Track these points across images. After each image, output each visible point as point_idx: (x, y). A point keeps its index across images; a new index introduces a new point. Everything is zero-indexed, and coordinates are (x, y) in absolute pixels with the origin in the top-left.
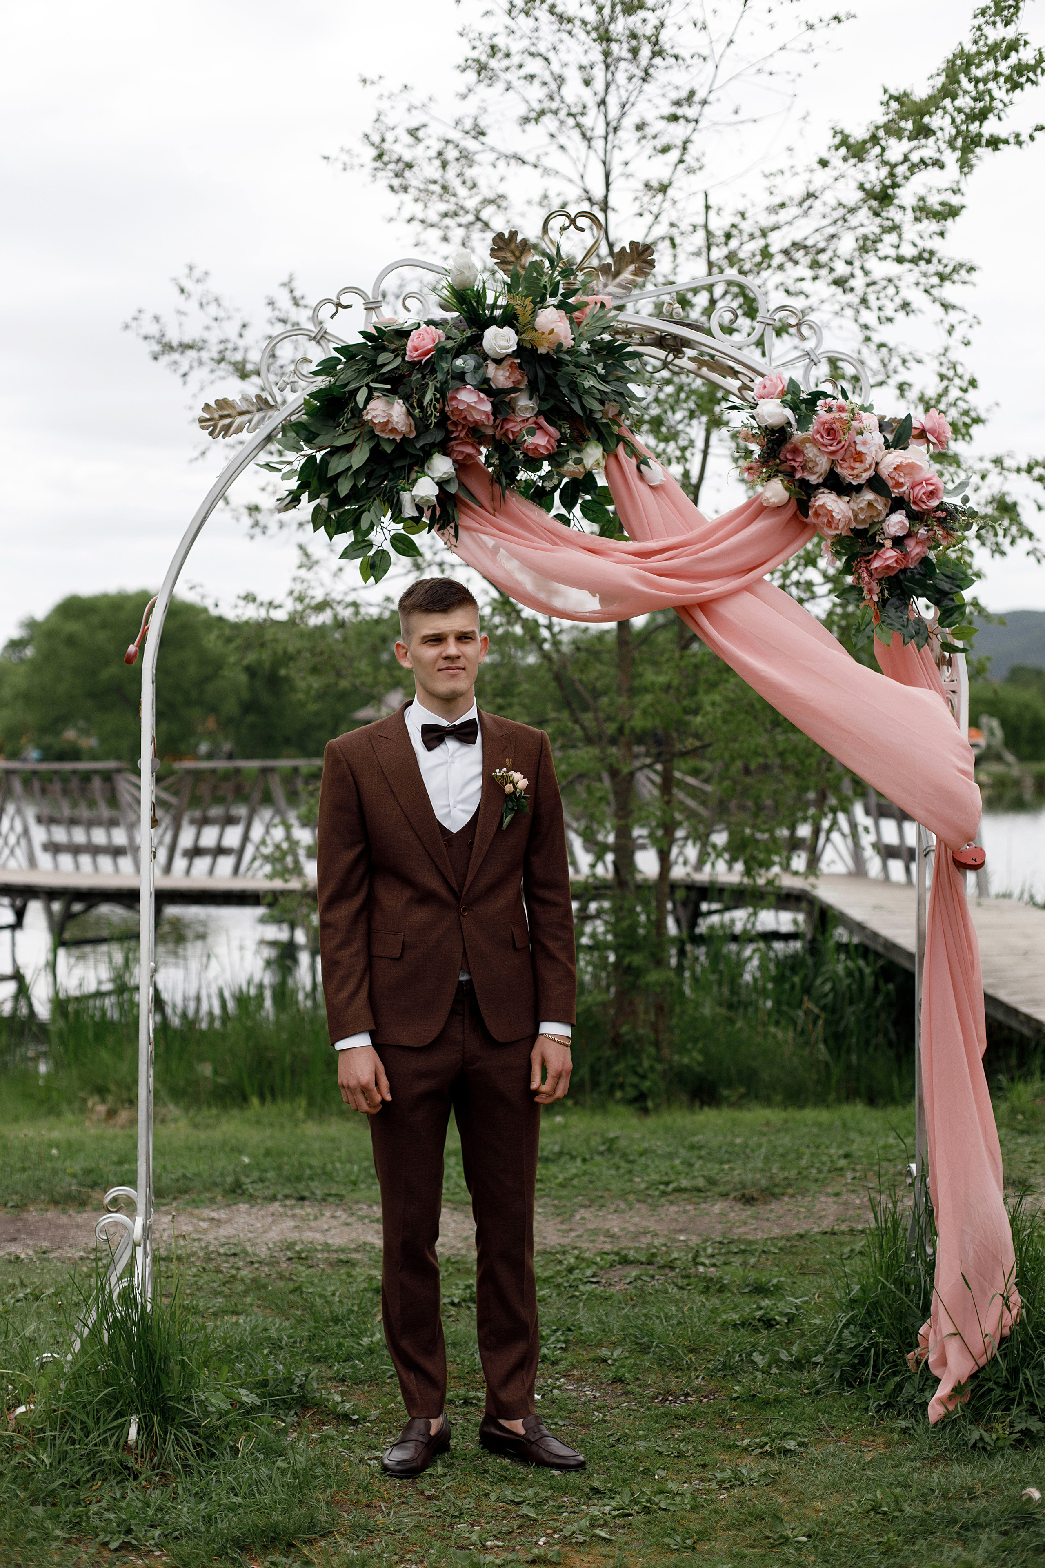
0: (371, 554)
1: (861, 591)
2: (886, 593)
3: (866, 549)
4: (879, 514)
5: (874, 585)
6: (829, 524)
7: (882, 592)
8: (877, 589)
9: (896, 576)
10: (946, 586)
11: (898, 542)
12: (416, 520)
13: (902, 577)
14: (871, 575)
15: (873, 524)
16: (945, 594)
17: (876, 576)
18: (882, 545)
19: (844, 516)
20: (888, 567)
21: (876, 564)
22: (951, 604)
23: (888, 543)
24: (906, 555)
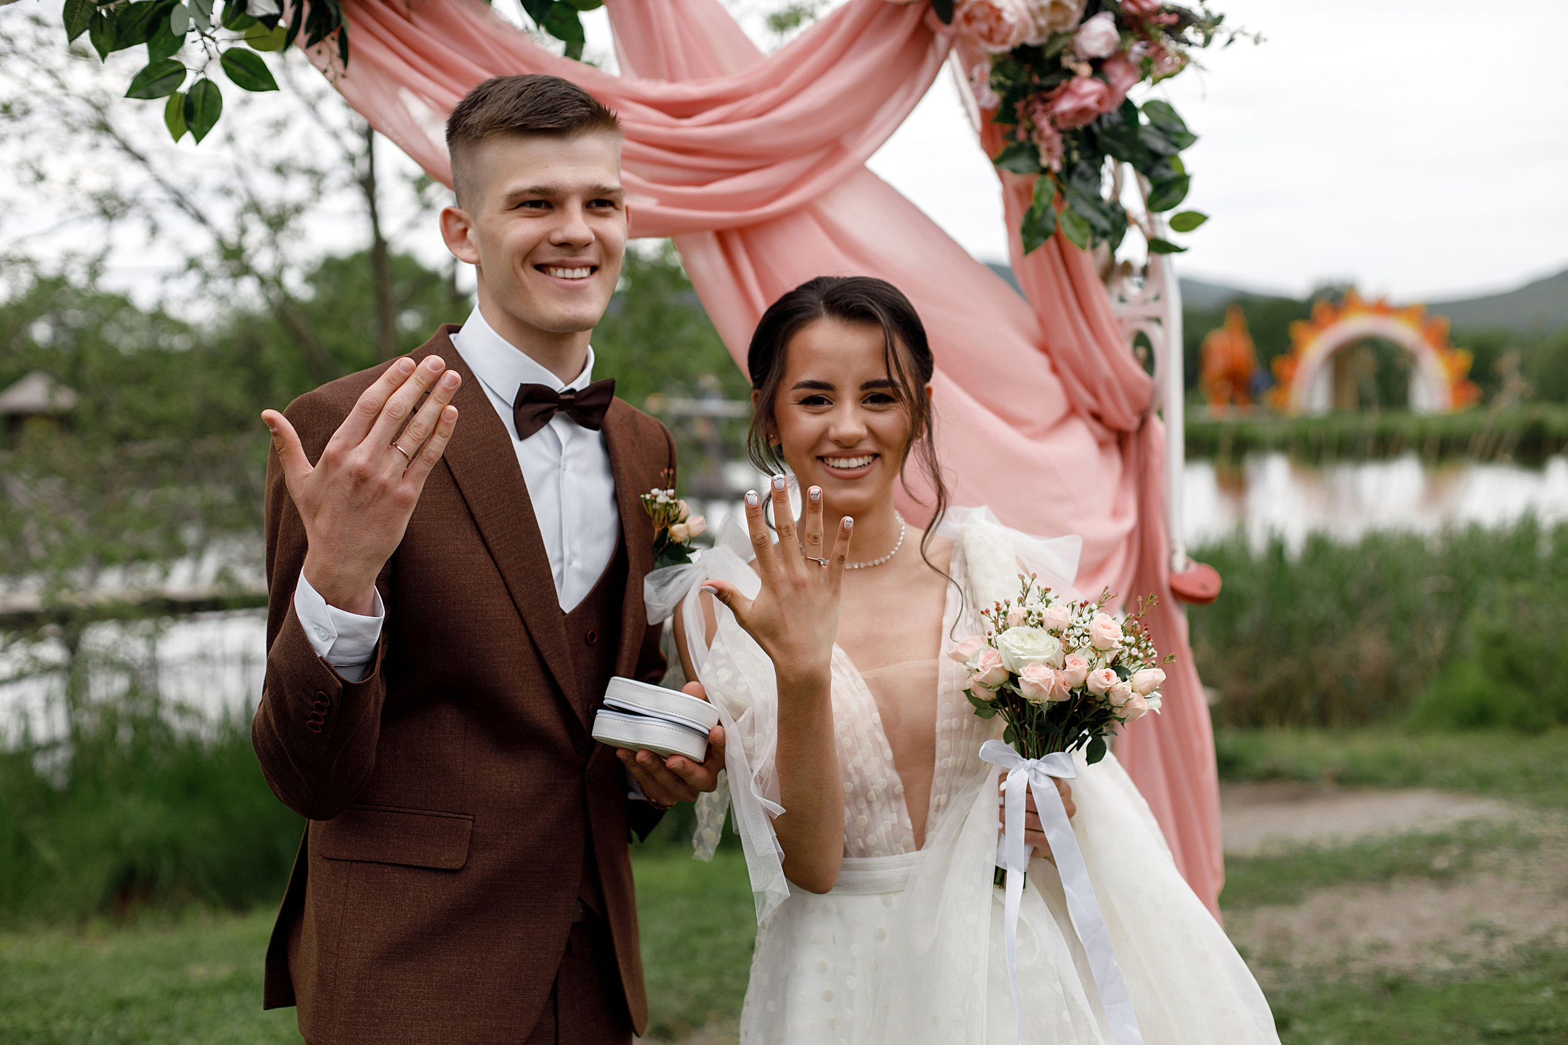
0: (184, 88)
1: (1035, 153)
2: (1075, 156)
3: (1048, 81)
4: (1066, 20)
5: (1057, 141)
6: (989, 37)
7: (1067, 153)
8: (1059, 149)
9: (1088, 129)
10: (1159, 144)
11: (1098, 65)
12: (270, 21)
13: (1096, 128)
14: (1053, 122)
15: (1054, 36)
16: (1156, 157)
17: (1062, 125)
18: (1071, 74)
19: (1022, 21)
20: (1083, 112)
21: (1066, 105)
22: (1167, 174)
23: (1085, 70)
24: (1111, 88)
